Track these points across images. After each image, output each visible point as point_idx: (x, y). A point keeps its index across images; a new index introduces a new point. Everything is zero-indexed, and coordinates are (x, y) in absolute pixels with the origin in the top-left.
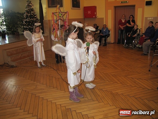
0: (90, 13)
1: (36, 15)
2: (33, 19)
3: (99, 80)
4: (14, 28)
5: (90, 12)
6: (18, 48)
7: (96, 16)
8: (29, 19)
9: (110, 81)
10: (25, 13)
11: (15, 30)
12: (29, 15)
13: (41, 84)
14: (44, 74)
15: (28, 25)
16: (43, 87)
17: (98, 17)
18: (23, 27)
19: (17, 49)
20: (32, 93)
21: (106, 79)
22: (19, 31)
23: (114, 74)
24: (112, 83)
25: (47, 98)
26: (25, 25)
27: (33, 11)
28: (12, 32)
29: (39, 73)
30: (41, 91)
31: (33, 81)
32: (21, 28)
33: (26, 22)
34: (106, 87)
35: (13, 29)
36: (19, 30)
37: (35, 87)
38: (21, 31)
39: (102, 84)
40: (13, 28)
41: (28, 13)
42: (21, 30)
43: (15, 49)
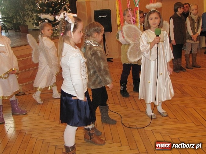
4: (18, 17)
6: (27, 58)
11: (19, 21)
18: (37, 16)
19: (24, 58)
20: (56, 146)
22: (28, 23)
26: (41, 11)
28: (15, 25)
31: (58, 122)
32: (31, 17)
33: (42, 5)
35: (15, 20)
36: (28, 21)
38: (33, 24)
40: (16, 18)
42: (32, 21)
43: (22, 59)
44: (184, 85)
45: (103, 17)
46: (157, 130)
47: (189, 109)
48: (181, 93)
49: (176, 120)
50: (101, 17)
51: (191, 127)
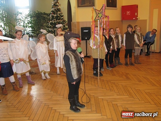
0: (129, 14)
1: (63, 15)
2: (59, 21)
3: (127, 97)
5: (129, 12)
7: (137, 18)
8: (55, 21)
9: (140, 100)
10: (51, 13)
12: (54, 16)
13: (58, 95)
14: (64, 84)
15: (53, 28)
16: (59, 99)
17: (139, 18)
20: (45, 103)
21: (136, 97)
23: (148, 91)
24: (143, 102)
25: (60, 111)
26: (50, 27)
27: (60, 11)
29: (58, 82)
30: (55, 102)
31: (50, 91)
33: (51, 24)
34: (133, 106)
37: (50, 97)
39: (129, 102)
41: (55, 14)
44: (129, 73)
45: (86, 31)
46: (106, 99)
47: (128, 88)
48: (126, 78)
49: (118, 94)
50: (85, 31)
51: (126, 98)
